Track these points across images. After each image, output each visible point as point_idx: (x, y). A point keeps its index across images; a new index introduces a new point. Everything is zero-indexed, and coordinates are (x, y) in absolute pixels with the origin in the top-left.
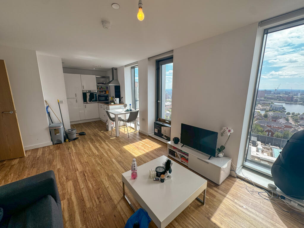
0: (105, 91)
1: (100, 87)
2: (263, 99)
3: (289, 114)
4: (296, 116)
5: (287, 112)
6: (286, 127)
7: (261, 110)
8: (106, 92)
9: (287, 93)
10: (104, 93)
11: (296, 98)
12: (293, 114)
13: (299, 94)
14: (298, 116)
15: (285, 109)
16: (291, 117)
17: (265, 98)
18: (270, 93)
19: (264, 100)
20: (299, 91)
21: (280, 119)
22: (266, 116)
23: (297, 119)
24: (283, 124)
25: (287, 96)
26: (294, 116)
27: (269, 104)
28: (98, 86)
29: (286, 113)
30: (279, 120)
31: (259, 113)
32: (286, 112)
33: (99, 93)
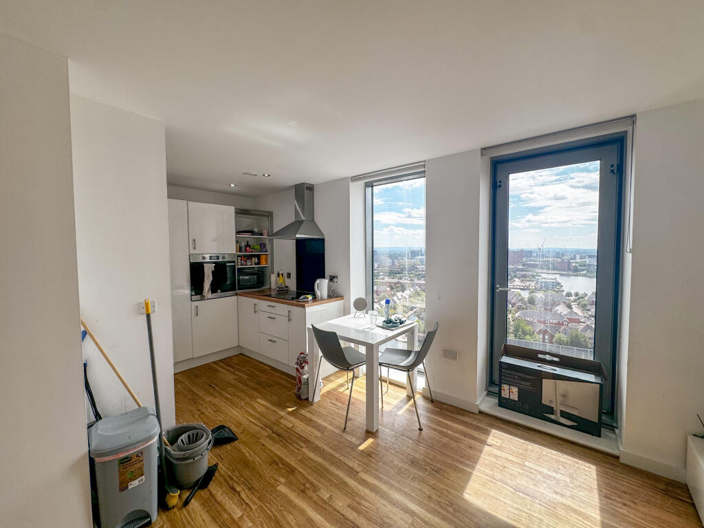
0: (258, 257)
1: (243, 245)
2: (520, 267)
3: (569, 295)
4: (582, 298)
5: (566, 292)
6: (571, 320)
7: (521, 289)
8: (259, 259)
9: (559, 254)
10: (255, 264)
11: (574, 264)
12: (577, 294)
13: (578, 256)
14: (586, 298)
15: (562, 286)
16: (575, 301)
17: (524, 265)
18: (531, 256)
19: (523, 270)
20: (578, 252)
21: (558, 305)
22: (532, 301)
23: (585, 305)
24: (565, 315)
25: (559, 260)
26: (579, 299)
27: (533, 276)
28: (237, 242)
29: (564, 294)
30: (557, 308)
31: (520, 295)
32: (563, 291)
33: (239, 264)
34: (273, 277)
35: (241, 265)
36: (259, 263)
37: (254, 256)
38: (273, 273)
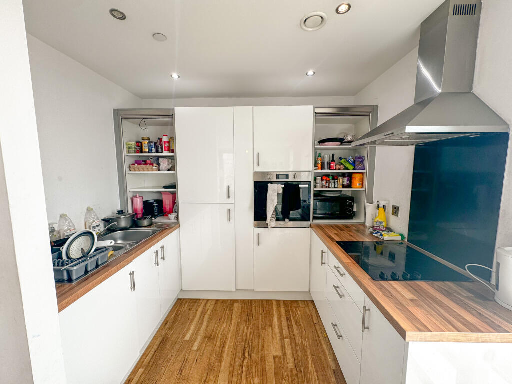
0: (349, 176)
1: (327, 160)
8: (350, 180)
10: (344, 186)
28: (317, 156)
33: (319, 185)
34: (370, 209)
35: (322, 187)
36: (350, 186)
37: (344, 175)
38: (372, 203)
